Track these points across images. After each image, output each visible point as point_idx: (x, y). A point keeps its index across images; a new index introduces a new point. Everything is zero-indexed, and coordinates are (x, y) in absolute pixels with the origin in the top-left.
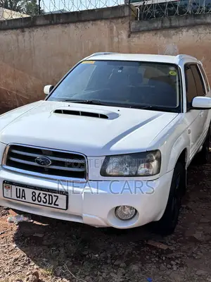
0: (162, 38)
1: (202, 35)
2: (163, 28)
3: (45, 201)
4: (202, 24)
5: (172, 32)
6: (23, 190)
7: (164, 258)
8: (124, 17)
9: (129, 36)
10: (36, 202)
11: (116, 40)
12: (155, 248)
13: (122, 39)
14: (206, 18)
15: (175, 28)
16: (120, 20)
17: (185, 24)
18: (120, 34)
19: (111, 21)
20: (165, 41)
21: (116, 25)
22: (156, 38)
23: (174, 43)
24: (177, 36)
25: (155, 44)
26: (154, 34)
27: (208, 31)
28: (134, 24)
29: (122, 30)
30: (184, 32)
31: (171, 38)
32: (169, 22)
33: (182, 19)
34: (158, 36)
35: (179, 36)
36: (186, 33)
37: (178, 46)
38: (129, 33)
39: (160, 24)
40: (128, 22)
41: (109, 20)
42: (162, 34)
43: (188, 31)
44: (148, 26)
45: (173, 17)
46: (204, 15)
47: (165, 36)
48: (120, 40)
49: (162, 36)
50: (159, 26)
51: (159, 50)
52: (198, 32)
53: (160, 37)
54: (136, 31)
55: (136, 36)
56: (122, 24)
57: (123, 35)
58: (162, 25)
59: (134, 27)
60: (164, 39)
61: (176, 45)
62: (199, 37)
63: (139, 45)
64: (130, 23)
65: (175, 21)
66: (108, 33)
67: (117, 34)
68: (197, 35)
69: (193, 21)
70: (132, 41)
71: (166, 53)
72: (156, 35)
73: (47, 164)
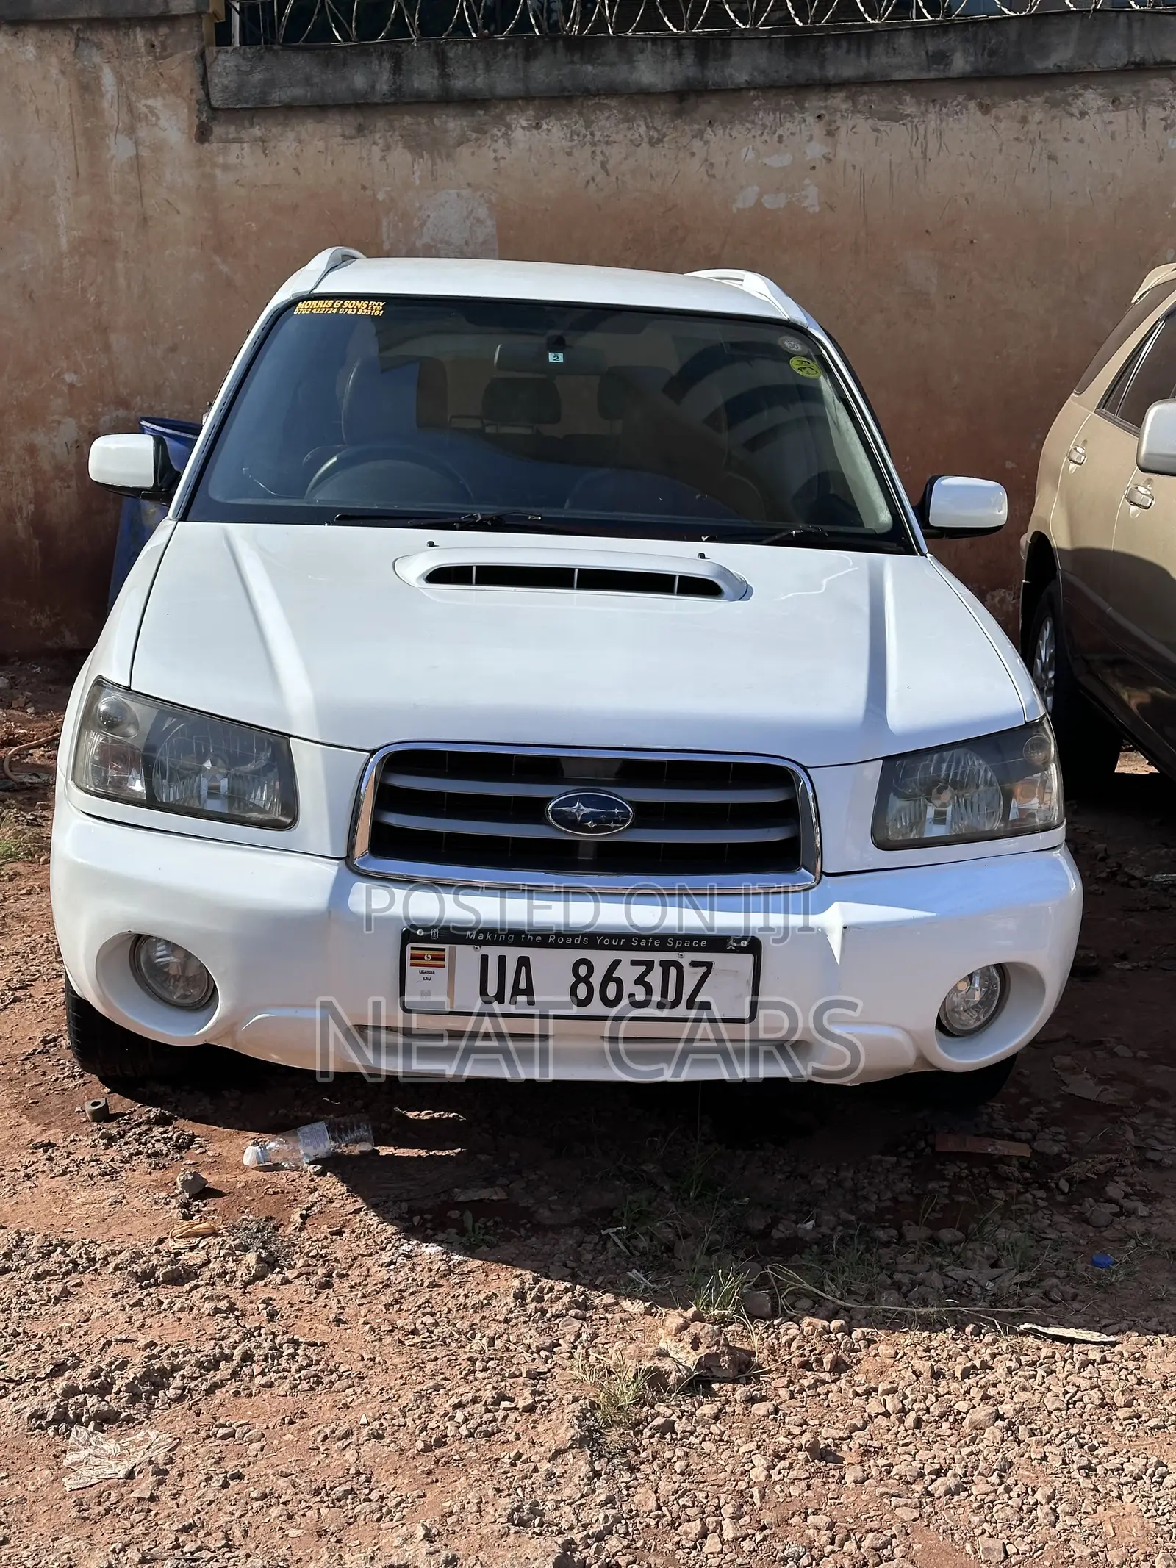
0: (400, 156)
1: (615, 154)
2: (403, 101)
3: (640, 996)
4: (612, 91)
5: (454, 124)
6: (524, 962)
8: (167, 18)
9: (203, 134)
10: (596, 1007)
11: (119, 149)
13: (158, 147)
14: (630, 61)
15: (469, 102)
16: (140, 38)
17: (520, 86)
18: (146, 116)
19: (83, 39)
20: (418, 174)
21: (117, 63)
22: (364, 154)
23: (469, 185)
24: (480, 147)
25: (364, 188)
26: (354, 132)
27: (643, 129)
28: (228, 64)
29: (155, 96)
30: (520, 130)
31: (449, 156)
32: (436, 72)
33: (506, 57)
34: (375, 143)
35: (495, 151)
36: (528, 133)
37: (489, 201)
38: (204, 118)
39: (385, 78)
40: (189, 52)
41: (68, 32)
42: (397, 133)
43: (538, 126)
44: (316, 80)
45: (457, 43)
46: (623, 44)
47: (415, 145)
48: (145, 153)
49: (400, 145)
50: (378, 87)
51: (385, 222)
52: (592, 134)
53: (387, 148)
54: (245, 106)
55: (244, 135)
56: (156, 59)
57: (162, 122)
58: (395, 83)
59: (233, 86)
60: (414, 160)
61: (482, 196)
62: (599, 158)
63: (266, 186)
64: (209, 60)
65: (466, 67)
66: (68, 110)
67: (125, 118)
68: (588, 149)
69: (566, 70)
70: (221, 160)
71: (426, 239)
72: (364, 136)
73: (612, 825)
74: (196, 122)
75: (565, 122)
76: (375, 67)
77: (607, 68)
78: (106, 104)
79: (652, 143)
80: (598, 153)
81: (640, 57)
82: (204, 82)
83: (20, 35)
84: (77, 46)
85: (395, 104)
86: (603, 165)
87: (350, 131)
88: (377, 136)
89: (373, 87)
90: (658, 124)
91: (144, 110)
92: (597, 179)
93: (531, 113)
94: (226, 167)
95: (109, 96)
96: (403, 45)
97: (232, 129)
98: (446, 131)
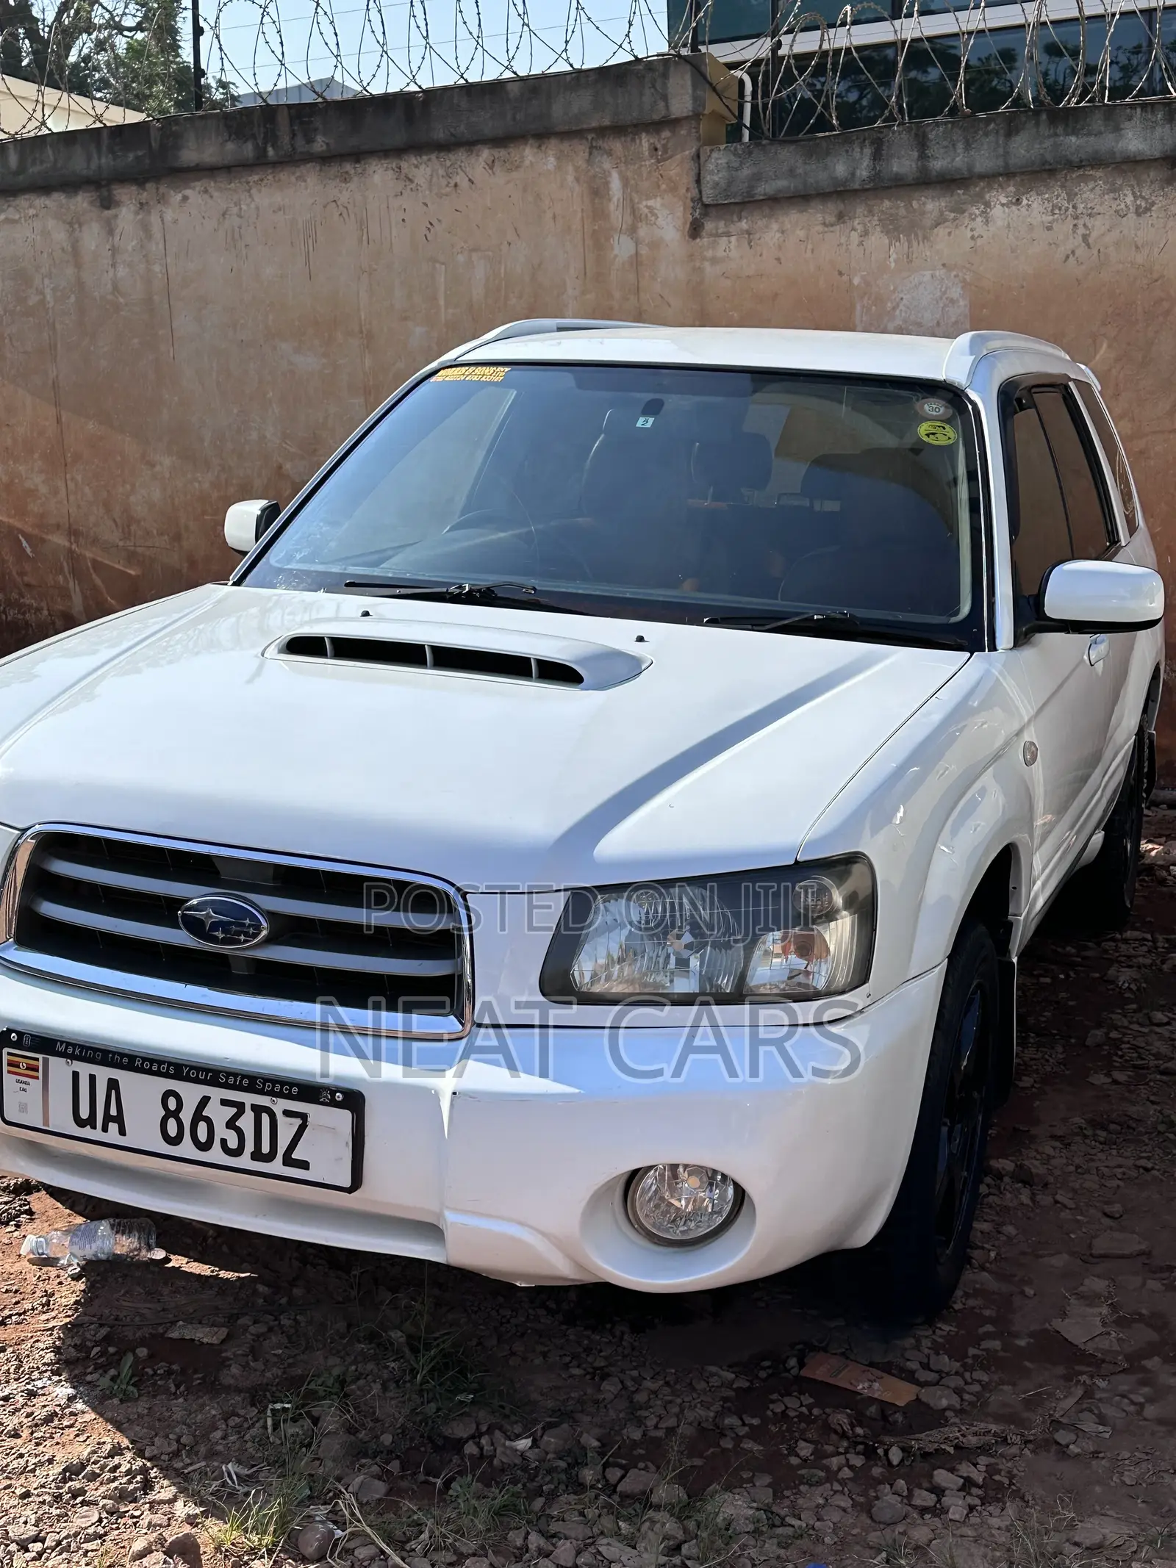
0: (877, 240)
1: (1098, 225)
2: (883, 186)
3: (233, 1143)
4: (1097, 162)
5: (932, 205)
6: (113, 1085)
7: (895, 1455)
8: (670, 123)
9: (695, 230)
10: (187, 1148)
11: (622, 248)
12: (848, 1399)
13: (656, 245)
14: (1117, 129)
15: (949, 182)
16: (645, 142)
17: (1000, 162)
18: (646, 216)
19: (596, 147)
20: (894, 256)
21: (622, 167)
22: (843, 240)
23: (944, 265)
24: (957, 227)
25: (840, 274)
26: (833, 219)
27: (1130, 199)
28: (719, 162)
29: (655, 197)
30: (998, 207)
31: (925, 238)
32: (916, 154)
33: (986, 134)
34: (854, 229)
35: (972, 230)
36: (1007, 210)
37: (964, 281)
38: (697, 214)
39: (865, 164)
40: (687, 152)
41: (584, 141)
42: (876, 218)
43: (1018, 202)
44: (800, 171)
45: (937, 124)
46: (1109, 112)
47: (893, 228)
48: (644, 251)
49: (878, 229)
50: (858, 173)
51: (858, 307)
52: (1074, 207)
53: (865, 233)
54: (733, 201)
55: (733, 228)
56: (658, 161)
57: (660, 221)
58: (874, 168)
59: (723, 184)
60: (890, 244)
61: (956, 276)
62: (1081, 231)
63: (748, 277)
64: (702, 159)
65: (946, 147)
66: (579, 215)
67: (629, 219)
68: (1070, 222)
69: (1048, 143)
70: (709, 254)
71: (898, 322)
72: (844, 222)
73: (242, 938)
74: (690, 218)
75: (1047, 196)
76: (857, 155)
77: (1092, 139)
78: (612, 207)
79: (1139, 212)
80: (1081, 226)
81: (1127, 124)
82: (698, 181)
83: (543, 148)
84: (590, 154)
85: (875, 189)
86: (1085, 238)
87: (832, 219)
88: (857, 221)
89: (853, 174)
90: (1146, 193)
91: (646, 211)
92: (1078, 253)
93: (1012, 189)
94: (714, 261)
95: (615, 199)
96: (885, 130)
97: (722, 224)
98: (923, 213)
